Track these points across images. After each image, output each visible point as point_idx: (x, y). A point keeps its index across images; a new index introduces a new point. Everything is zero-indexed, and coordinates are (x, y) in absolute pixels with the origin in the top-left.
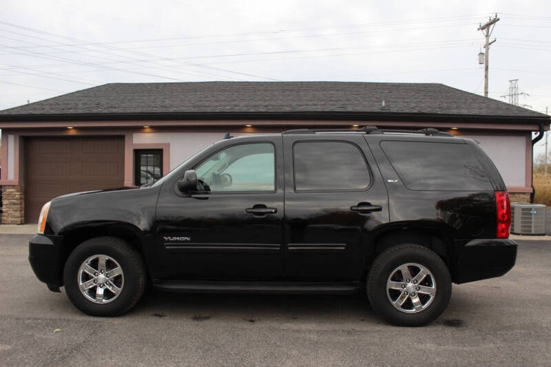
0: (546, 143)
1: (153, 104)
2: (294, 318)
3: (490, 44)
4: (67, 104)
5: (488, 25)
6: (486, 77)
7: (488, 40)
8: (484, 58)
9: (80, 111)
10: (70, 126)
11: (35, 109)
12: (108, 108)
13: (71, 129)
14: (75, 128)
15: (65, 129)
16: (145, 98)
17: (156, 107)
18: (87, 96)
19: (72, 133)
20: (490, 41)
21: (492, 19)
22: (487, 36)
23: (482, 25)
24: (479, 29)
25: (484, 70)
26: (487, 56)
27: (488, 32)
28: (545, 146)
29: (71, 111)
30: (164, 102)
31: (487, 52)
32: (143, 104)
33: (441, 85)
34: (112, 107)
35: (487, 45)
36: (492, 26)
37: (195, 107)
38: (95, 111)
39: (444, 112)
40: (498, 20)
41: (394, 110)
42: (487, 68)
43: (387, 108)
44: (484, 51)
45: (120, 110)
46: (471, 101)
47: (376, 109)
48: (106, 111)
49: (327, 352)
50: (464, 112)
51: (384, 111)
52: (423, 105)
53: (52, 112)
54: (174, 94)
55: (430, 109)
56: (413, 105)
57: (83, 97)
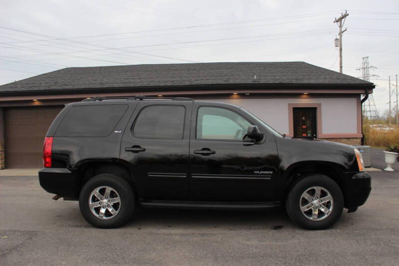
0: (390, 102)
1: (94, 82)
2: (169, 226)
3: (343, 32)
4: (34, 83)
5: (341, 19)
6: (341, 56)
7: (341, 30)
8: (339, 43)
9: (42, 89)
10: (35, 99)
11: (11, 87)
12: (62, 85)
13: (36, 101)
14: (38, 100)
15: (32, 101)
16: (90, 78)
17: (96, 84)
18: (49, 78)
19: (37, 104)
20: (343, 30)
21: (343, 14)
22: (341, 26)
23: (337, 19)
24: (334, 22)
25: (339, 51)
26: (341, 41)
27: (341, 23)
28: (389, 105)
29: (36, 89)
30: (102, 80)
31: (341, 38)
32: (87, 82)
33: (303, 63)
34: (66, 85)
35: (341, 33)
36: (343, 20)
37: (122, 83)
38: (52, 88)
39: (298, 82)
40: (348, 15)
41: (262, 82)
42: (341, 50)
43: (258, 81)
44: (338, 37)
45: (70, 87)
46: (320, 73)
47: (250, 82)
48: (60, 88)
49: (182, 247)
50: (313, 81)
51: (255, 83)
52: (285, 78)
53: (23, 89)
54: (111, 74)
55: (288, 81)
56: (278, 78)
57: (46, 78)
